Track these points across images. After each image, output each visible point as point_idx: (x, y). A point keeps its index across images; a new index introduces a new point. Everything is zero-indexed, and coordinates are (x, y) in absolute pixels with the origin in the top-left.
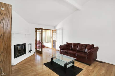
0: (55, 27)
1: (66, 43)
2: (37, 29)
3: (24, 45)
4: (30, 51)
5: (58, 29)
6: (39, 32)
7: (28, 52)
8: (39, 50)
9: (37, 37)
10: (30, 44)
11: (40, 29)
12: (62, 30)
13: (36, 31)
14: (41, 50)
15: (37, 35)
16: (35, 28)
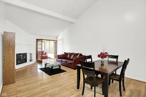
0: (57, 37)
1: (64, 53)
2: (38, 40)
3: (25, 55)
4: (31, 60)
5: (59, 40)
6: (39, 43)
7: (29, 61)
8: (39, 60)
9: (38, 48)
10: (31, 54)
11: (40, 40)
12: (63, 40)
13: (37, 42)
14: (41, 60)
15: (38, 45)
16: (37, 39)
